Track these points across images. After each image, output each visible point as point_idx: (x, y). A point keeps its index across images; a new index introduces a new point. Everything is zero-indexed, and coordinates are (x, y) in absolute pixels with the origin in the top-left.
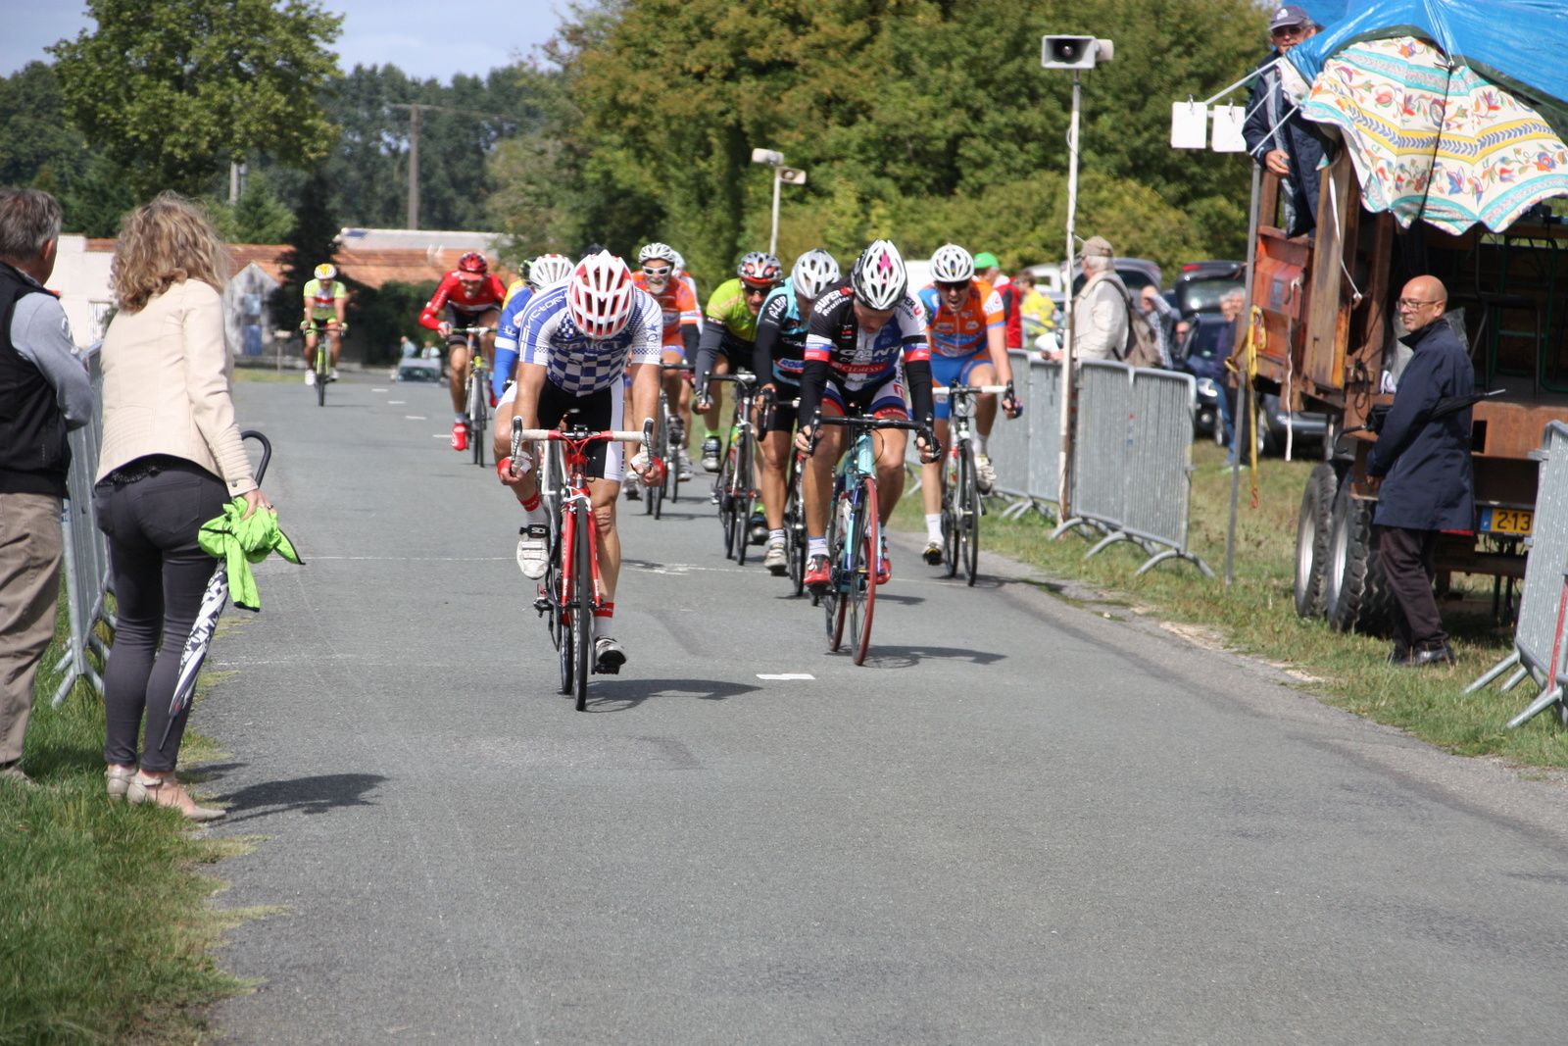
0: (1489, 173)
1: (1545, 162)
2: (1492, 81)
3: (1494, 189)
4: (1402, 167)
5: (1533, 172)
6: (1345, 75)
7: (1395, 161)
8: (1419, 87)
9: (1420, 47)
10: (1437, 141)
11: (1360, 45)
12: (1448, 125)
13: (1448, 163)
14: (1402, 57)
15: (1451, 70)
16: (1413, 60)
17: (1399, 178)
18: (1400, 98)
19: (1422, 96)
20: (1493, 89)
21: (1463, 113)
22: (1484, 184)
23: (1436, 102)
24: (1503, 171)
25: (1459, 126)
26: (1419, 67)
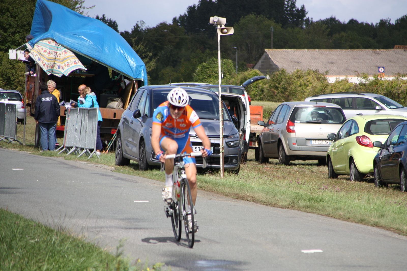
0: (65, 65)
1: (75, 63)
2: (66, 48)
3: (66, 68)
4: (48, 64)
5: (73, 65)
6: (38, 47)
7: (47, 63)
8: (52, 49)
9: (52, 42)
10: (55, 59)
11: (41, 41)
12: (57, 56)
13: (58, 63)
14: (48, 44)
15: (58, 46)
16: (50, 44)
17: (48, 66)
18: (48, 51)
19: (52, 51)
20: (66, 49)
21: (60, 54)
22: (64, 67)
23: (55, 52)
24: (68, 65)
25: (59, 57)
26: (52, 46)
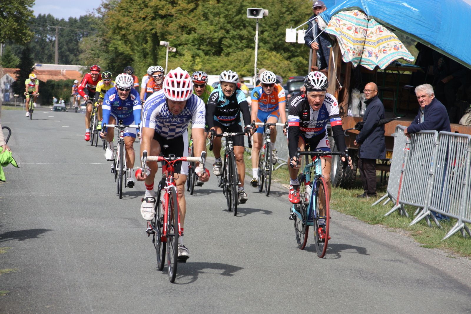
0: (380, 51)
1: (396, 48)
2: (381, 24)
3: (382, 56)
4: (354, 49)
5: (393, 51)
6: (338, 21)
7: (353, 47)
8: (359, 25)
9: (360, 13)
10: (365, 41)
11: (342, 12)
12: (368, 37)
13: (368, 48)
14: (355, 16)
15: (369, 20)
16: (358, 17)
17: (354, 52)
18: (354, 28)
19: (360, 28)
20: (381, 26)
21: (372, 33)
22: (378, 54)
23: (364, 30)
24: (384, 50)
25: (371, 37)
26: (359, 19)
